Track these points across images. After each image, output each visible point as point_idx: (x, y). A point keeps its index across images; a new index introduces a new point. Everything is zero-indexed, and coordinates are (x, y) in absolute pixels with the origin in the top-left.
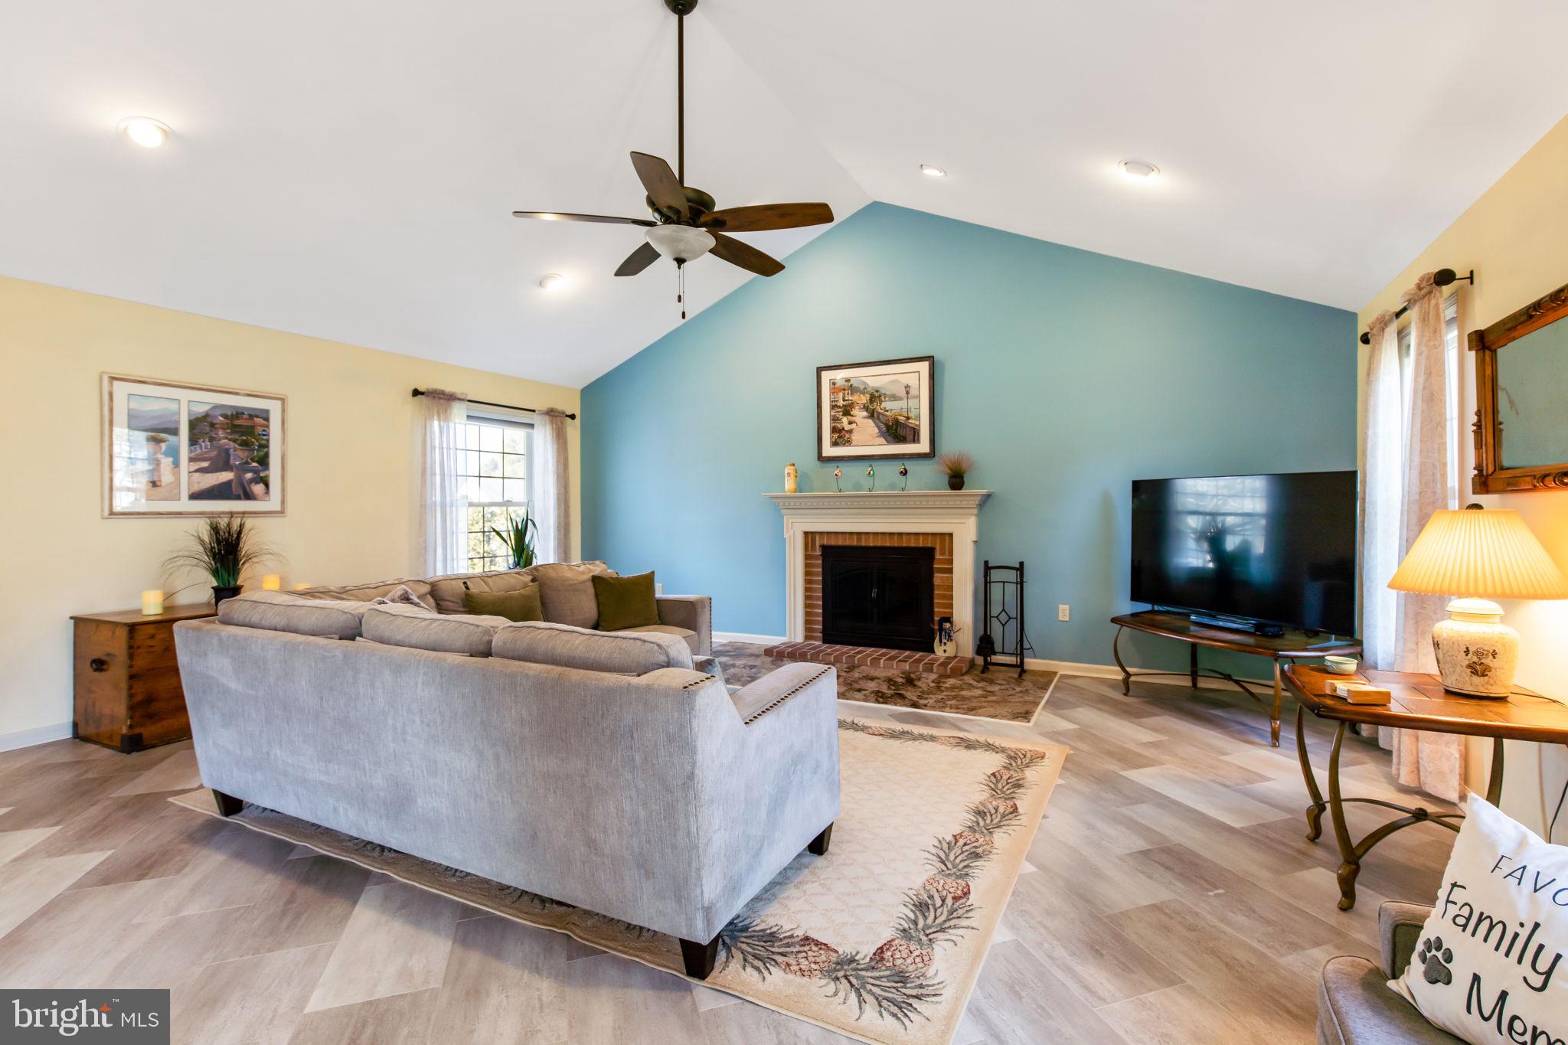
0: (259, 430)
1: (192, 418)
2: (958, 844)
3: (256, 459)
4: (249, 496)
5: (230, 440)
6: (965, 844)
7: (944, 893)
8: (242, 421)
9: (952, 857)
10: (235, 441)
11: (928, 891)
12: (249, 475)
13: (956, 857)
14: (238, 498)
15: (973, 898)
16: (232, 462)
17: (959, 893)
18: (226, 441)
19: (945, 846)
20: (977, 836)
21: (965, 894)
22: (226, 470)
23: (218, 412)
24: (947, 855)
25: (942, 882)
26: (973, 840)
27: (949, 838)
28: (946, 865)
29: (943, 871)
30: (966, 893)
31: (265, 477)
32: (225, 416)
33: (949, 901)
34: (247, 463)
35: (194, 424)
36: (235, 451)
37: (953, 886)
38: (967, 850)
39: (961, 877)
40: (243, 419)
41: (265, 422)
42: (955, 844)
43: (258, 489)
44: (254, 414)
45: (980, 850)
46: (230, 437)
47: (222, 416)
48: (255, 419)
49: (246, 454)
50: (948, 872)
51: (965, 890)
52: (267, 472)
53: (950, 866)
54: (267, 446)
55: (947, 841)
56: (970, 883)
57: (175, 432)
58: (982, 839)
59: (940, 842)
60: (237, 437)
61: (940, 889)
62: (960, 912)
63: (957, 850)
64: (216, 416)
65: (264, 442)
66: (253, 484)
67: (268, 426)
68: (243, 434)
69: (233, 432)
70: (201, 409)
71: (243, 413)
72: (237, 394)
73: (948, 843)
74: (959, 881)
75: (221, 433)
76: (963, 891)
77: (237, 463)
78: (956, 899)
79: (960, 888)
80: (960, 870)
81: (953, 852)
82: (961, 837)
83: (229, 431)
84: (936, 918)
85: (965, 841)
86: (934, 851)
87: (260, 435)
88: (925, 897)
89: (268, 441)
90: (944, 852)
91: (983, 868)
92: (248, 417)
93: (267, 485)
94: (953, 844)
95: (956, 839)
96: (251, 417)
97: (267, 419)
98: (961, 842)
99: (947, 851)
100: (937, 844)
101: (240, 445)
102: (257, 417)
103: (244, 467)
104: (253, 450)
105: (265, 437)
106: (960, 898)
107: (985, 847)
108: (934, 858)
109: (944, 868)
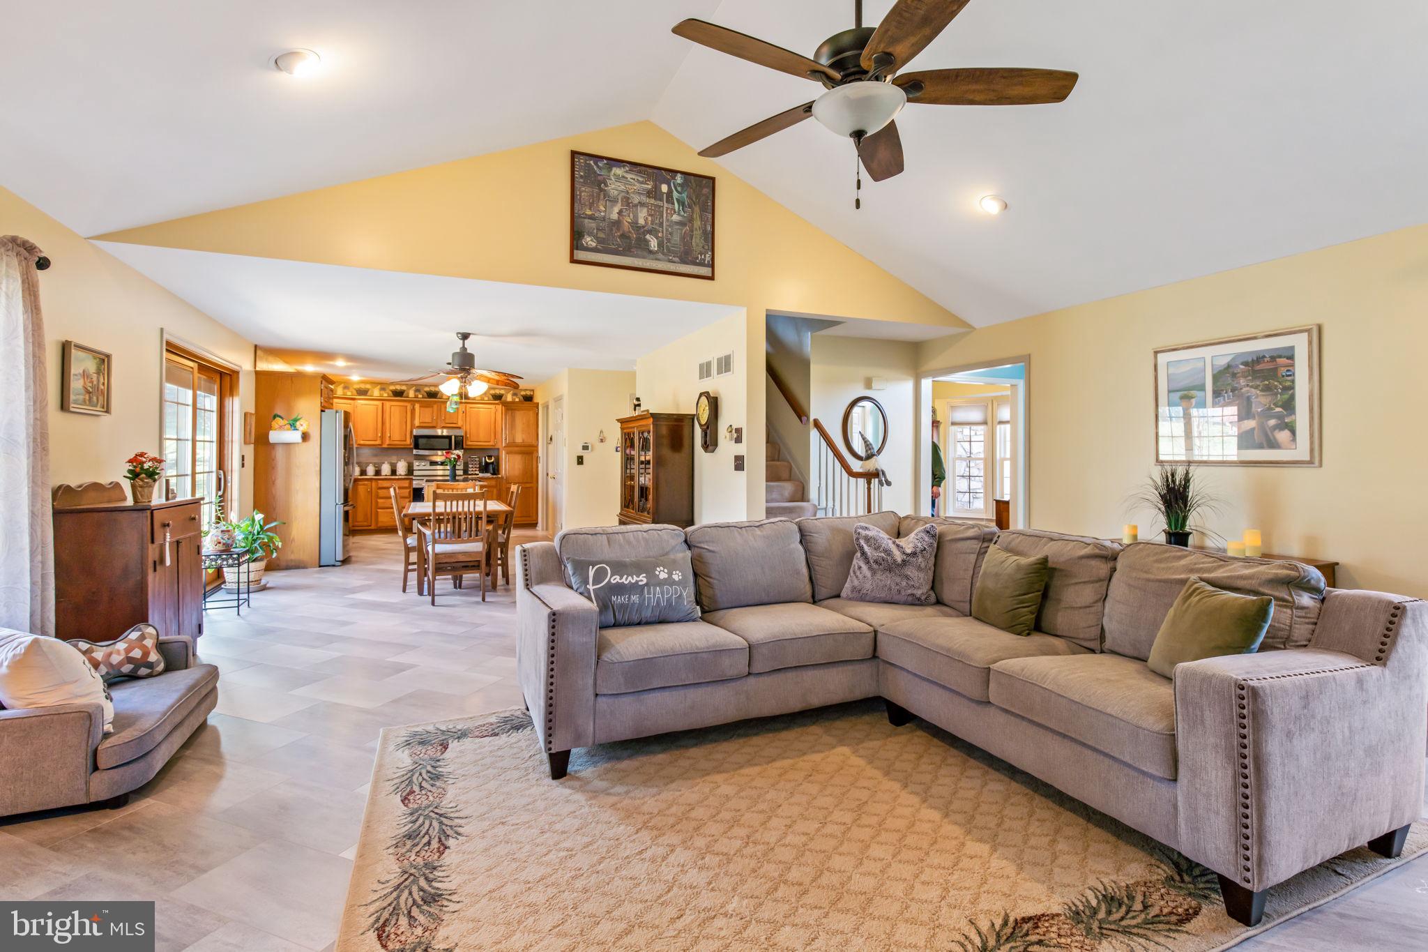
0: (1283, 371)
1: (1215, 372)
2: (437, 839)
3: (1280, 403)
4: (1273, 444)
5: (1252, 387)
6: (429, 843)
7: (423, 792)
8: (1264, 365)
9: (435, 824)
10: (1256, 387)
11: (438, 788)
12: (1272, 422)
13: (431, 825)
14: (1261, 447)
15: (398, 798)
16: (1253, 409)
17: (411, 797)
18: (1248, 388)
19: (449, 832)
20: (420, 861)
21: (406, 798)
22: (1248, 419)
23: (1238, 362)
24: (441, 823)
25: (431, 798)
26: (423, 853)
27: (451, 842)
28: (437, 813)
29: (436, 807)
30: (405, 800)
31: (1291, 422)
32: (1246, 364)
33: (416, 788)
34: (1270, 409)
35: (1216, 378)
36: (1257, 397)
37: (420, 800)
38: (424, 837)
39: (417, 810)
40: (1264, 362)
41: (1290, 361)
42: (440, 838)
43: (1283, 436)
44: (1275, 356)
45: (409, 843)
46: (1251, 384)
47: (1242, 364)
48: (1278, 360)
49: (1269, 399)
50: (431, 809)
51: (407, 801)
52: (1293, 417)
53: (432, 814)
54: (1292, 388)
55: (450, 838)
56: (406, 808)
57: (1202, 388)
58: (412, 859)
59: (459, 834)
60: (1258, 383)
61: (429, 794)
62: (403, 785)
63: (434, 833)
64: (1237, 366)
65: (1288, 384)
66: (1277, 431)
67: (1293, 365)
68: (1265, 378)
69: (1254, 378)
70: (1223, 362)
71: (1264, 357)
72: (1255, 338)
73: (448, 836)
74: (416, 806)
75: (1242, 382)
76: (409, 800)
77: (1259, 410)
78: (412, 792)
79: (412, 801)
80: (421, 815)
81: (437, 830)
82: (439, 848)
83: (1250, 378)
84: (421, 774)
85: (432, 847)
86: (457, 821)
87: (1283, 376)
88: (438, 784)
89: (1293, 381)
90: (447, 826)
91: (398, 827)
92: (1268, 359)
93: (1293, 432)
94: (443, 839)
95: (443, 844)
96: (1273, 358)
97: (1291, 358)
98: (435, 844)
99: (444, 827)
100: (460, 830)
101: (1262, 390)
102: (1280, 357)
103: (1267, 413)
104: (1276, 394)
105: (1289, 378)
106: (408, 794)
107: (404, 850)
108: (452, 815)
109: (436, 811)
